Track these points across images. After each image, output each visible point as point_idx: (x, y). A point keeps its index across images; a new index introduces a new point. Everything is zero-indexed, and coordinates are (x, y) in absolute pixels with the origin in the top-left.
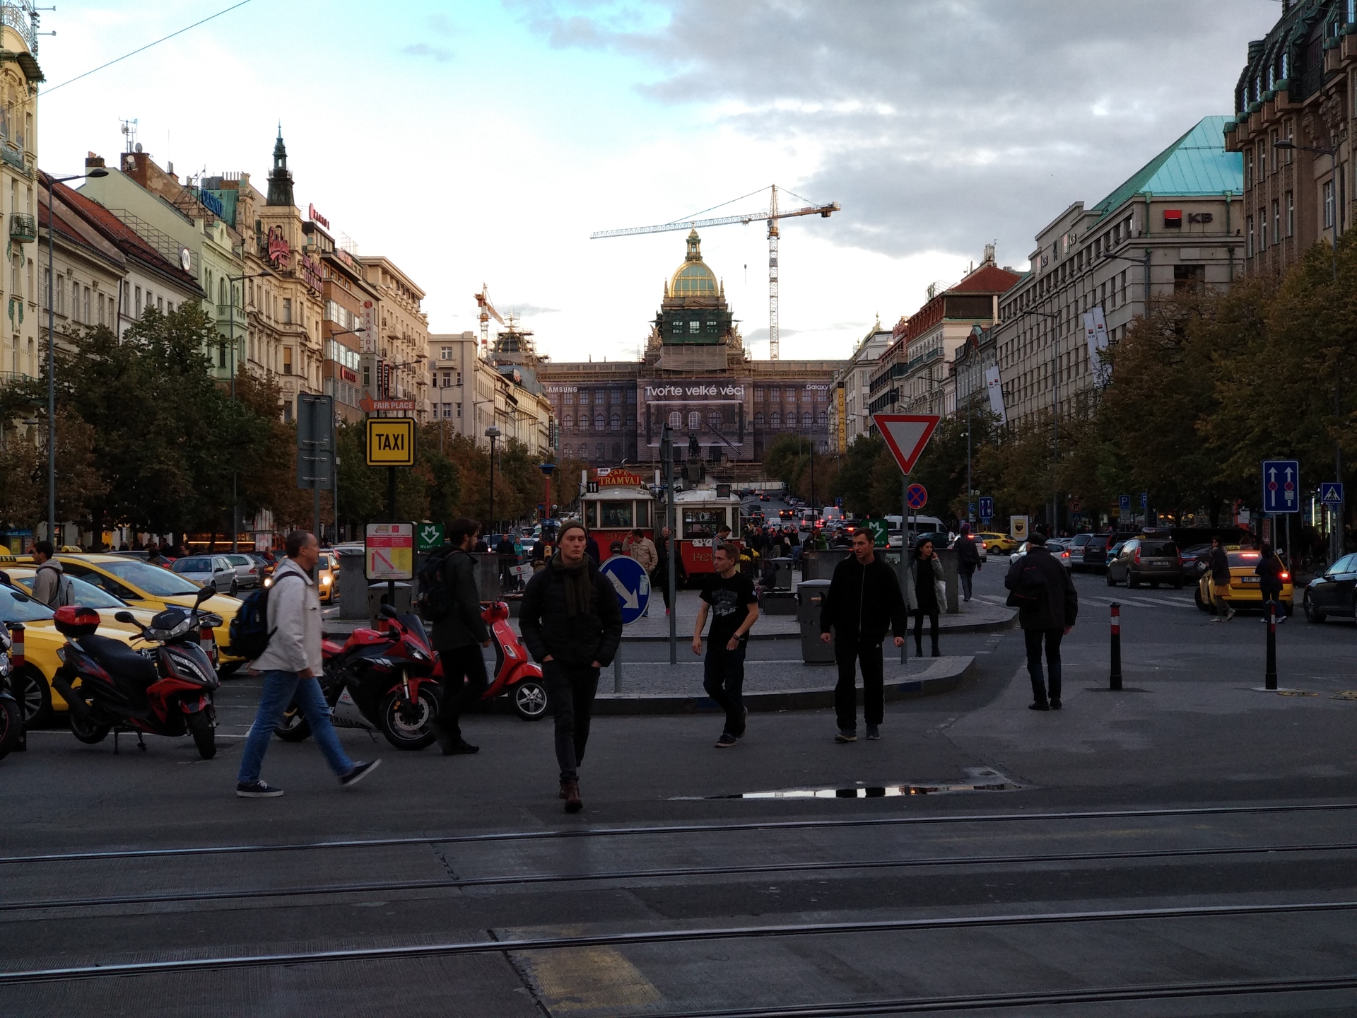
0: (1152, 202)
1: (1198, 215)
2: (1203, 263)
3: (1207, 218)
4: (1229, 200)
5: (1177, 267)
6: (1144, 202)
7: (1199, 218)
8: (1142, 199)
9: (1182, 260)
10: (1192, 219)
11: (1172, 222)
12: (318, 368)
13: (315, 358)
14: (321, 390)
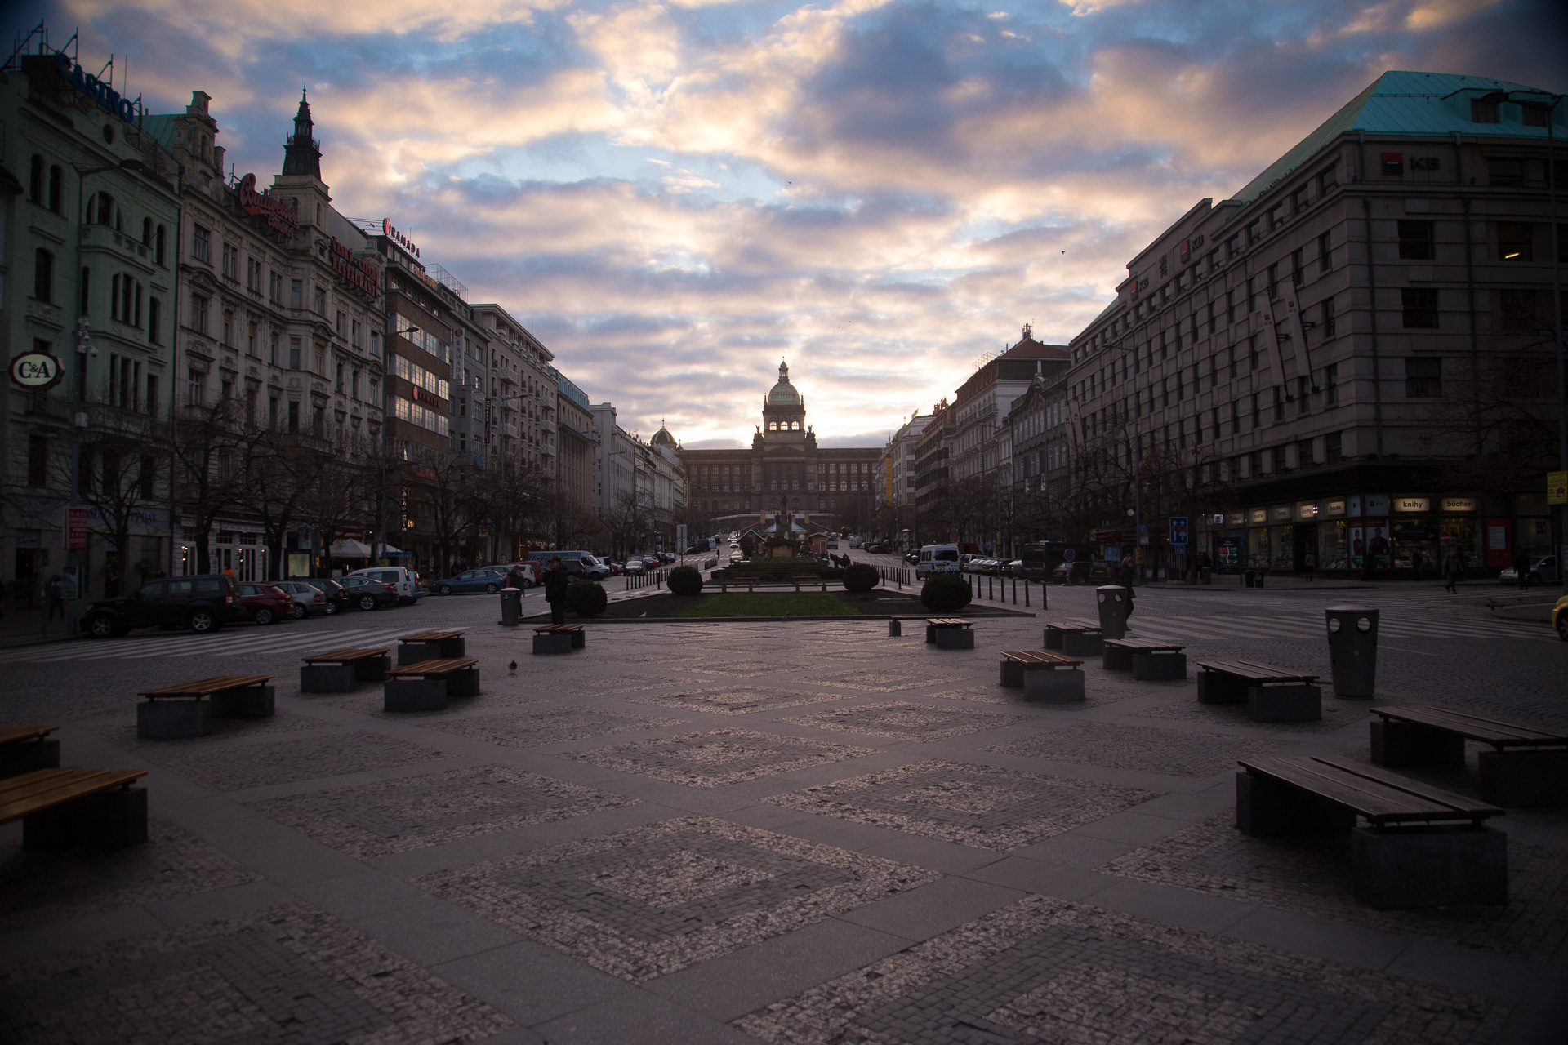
0: (1367, 142)
1: (1421, 159)
2: (1431, 218)
3: (1433, 164)
4: (1459, 141)
5: (1400, 222)
6: (1358, 143)
7: (1424, 164)
8: (1356, 138)
9: (1407, 214)
10: (1415, 165)
11: (1391, 168)
12: (374, 382)
13: (369, 367)
14: (381, 407)
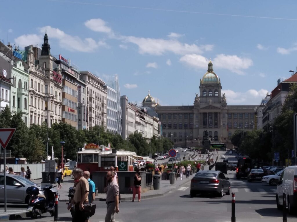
12: (60, 108)
13: (58, 104)
14: (61, 115)
